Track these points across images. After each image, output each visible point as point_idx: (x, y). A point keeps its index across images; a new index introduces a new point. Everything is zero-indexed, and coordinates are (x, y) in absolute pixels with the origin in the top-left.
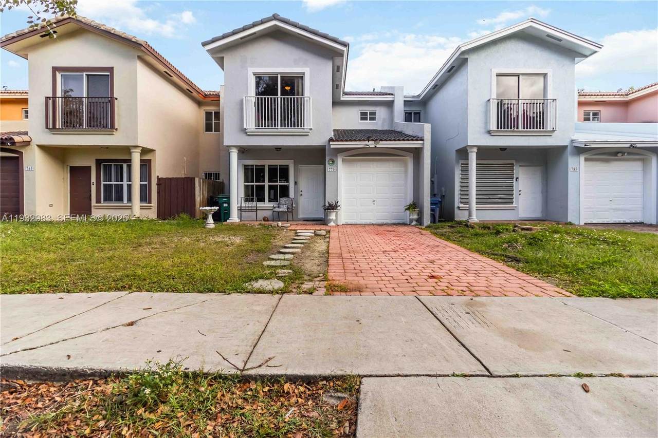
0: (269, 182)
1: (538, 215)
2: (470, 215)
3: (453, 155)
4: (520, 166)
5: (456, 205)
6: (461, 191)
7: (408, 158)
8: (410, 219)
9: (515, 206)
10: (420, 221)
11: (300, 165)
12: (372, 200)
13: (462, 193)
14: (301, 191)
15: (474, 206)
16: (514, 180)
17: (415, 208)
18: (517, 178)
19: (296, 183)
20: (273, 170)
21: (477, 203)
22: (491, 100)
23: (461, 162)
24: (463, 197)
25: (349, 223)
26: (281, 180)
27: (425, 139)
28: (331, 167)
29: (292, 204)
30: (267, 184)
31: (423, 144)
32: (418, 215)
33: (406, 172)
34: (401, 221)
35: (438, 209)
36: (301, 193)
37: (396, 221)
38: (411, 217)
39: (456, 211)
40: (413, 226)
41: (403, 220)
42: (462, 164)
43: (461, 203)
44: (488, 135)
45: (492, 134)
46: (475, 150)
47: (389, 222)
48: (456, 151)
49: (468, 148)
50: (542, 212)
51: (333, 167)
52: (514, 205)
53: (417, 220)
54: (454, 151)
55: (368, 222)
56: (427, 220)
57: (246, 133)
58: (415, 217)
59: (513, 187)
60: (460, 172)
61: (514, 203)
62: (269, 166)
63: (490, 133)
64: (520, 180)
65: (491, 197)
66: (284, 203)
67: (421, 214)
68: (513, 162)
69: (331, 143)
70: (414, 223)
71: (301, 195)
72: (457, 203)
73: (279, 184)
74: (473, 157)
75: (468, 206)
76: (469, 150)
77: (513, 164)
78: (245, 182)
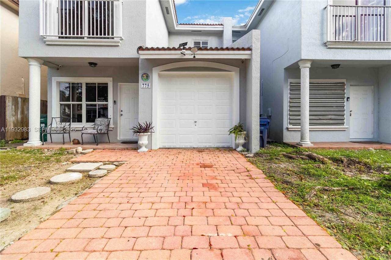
0: (86, 101)
1: (369, 136)
2: (302, 138)
3: (281, 74)
4: (351, 85)
5: (285, 126)
6: (290, 111)
7: (233, 73)
8: (236, 144)
9: (347, 127)
10: (247, 146)
11: (119, 84)
12: (193, 121)
13: (291, 113)
14: (122, 111)
15: (307, 127)
16: (345, 99)
17: (241, 131)
18: (348, 98)
19: (115, 102)
20: (90, 88)
21: (311, 124)
22: (329, 7)
23: (290, 80)
24: (291, 117)
25: (167, 147)
26: (99, 100)
27: (253, 48)
28: (144, 83)
29: (108, 125)
30: (84, 103)
31: (251, 55)
32: (245, 139)
33: (231, 88)
34: (226, 145)
35: (266, 130)
36: (121, 113)
37: (221, 145)
38: (237, 141)
39: (285, 132)
40: (239, 152)
41: (228, 143)
42: (291, 83)
43: (290, 124)
44: (324, 49)
45: (329, 46)
46: (309, 65)
47: (213, 145)
48: (285, 69)
49: (300, 63)
50: (373, 133)
51: (147, 83)
52: (345, 126)
53: (244, 145)
54: (283, 70)
55: (188, 145)
56: (255, 146)
57: (45, 42)
58: (242, 141)
59: (344, 107)
60: (289, 91)
61: (345, 124)
62: (87, 84)
63: (326, 46)
64: (351, 100)
65: (321, 117)
66: (99, 123)
67: (248, 138)
68: (344, 81)
69: (140, 52)
70: (240, 148)
71: (122, 115)
72: (286, 123)
73: (97, 103)
74: (305, 73)
75: (300, 127)
76: (301, 66)
77: (343, 83)
78: (60, 101)
